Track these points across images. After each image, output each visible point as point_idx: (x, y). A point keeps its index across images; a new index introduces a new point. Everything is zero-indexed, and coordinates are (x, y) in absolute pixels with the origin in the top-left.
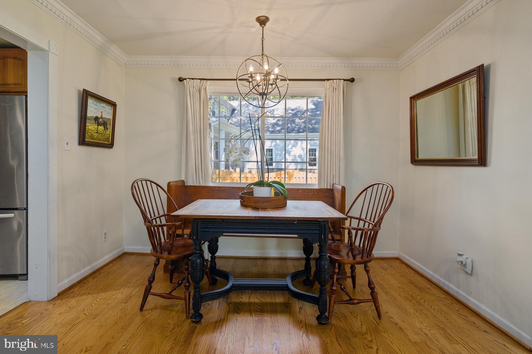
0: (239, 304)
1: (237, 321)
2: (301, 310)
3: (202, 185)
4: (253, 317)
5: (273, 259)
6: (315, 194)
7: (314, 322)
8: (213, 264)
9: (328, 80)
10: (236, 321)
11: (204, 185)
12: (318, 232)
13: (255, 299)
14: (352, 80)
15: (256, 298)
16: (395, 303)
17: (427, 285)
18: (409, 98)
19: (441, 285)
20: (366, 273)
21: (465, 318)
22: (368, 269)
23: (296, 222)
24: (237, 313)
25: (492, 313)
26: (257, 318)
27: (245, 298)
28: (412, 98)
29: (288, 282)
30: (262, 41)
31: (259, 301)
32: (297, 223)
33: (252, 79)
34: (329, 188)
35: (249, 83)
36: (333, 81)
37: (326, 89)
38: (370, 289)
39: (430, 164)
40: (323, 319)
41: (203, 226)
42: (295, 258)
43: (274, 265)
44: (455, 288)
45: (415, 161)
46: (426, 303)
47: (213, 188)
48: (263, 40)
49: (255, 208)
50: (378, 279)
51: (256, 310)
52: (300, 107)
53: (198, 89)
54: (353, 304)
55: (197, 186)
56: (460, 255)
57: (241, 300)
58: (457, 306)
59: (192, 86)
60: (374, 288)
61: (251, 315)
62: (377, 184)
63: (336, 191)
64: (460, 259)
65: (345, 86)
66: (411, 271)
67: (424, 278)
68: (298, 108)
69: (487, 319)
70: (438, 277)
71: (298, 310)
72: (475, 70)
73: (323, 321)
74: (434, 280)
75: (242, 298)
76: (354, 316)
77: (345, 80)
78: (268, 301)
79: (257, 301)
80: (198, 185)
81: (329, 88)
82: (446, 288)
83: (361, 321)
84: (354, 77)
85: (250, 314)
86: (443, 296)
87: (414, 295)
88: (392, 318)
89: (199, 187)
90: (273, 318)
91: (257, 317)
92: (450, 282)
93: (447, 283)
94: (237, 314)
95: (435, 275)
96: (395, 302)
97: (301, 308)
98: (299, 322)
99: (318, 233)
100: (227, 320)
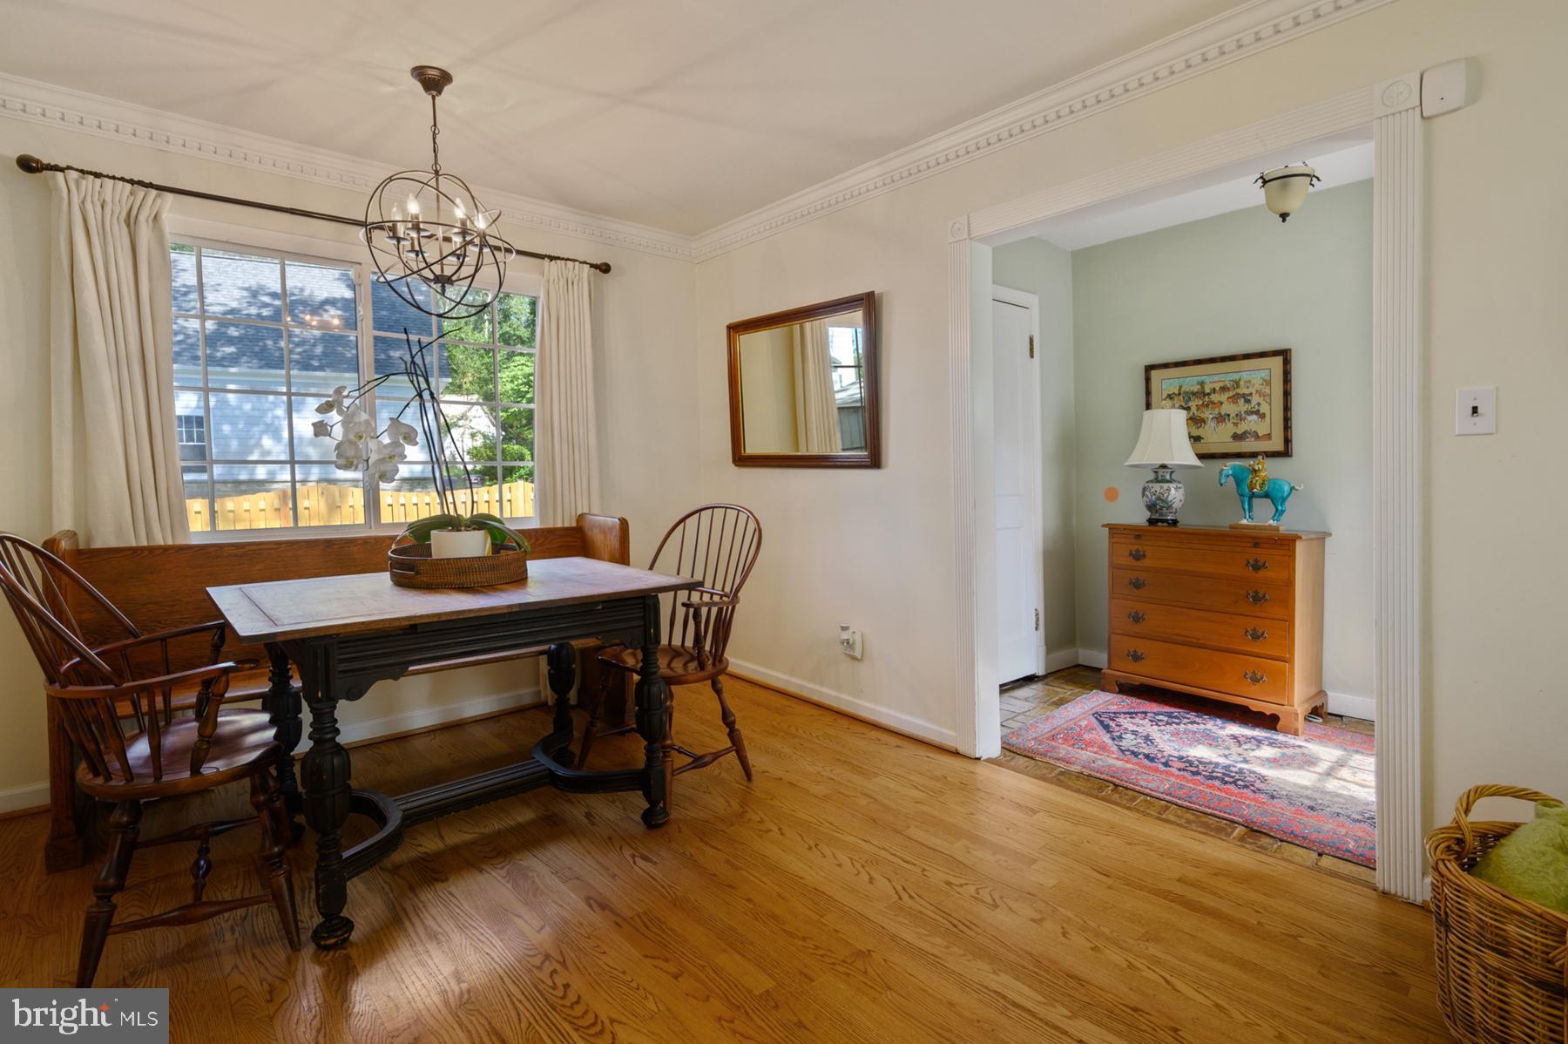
0: (425, 860)
1: (455, 897)
2: (590, 818)
3: (162, 543)
4: (490, 873)
5: (424, 733)
6: (541, 541)
7: (638, 828)
8: (289, 782)
9: (552, 258)
10: (452, 899)
11: (170, 542)
12: (641, 623)
13: (458, 835)
14: (605, 268)
15: (460, 831)
16: (755, 746)
17: (784, 702)
18: (725, 328)
19: (805, 694)
20: (716, 695)
21: (863, 736)
22: (720, 685)
23: (600, 607)
24: (437, 880)
25: (897, 714)
26: (503, 872)
27: (429, 843)
28: (733, 328)
29: (545, 762)
30: (432, 133)
31: (475, 835)
32: (603, 609)
33: (419, 233)
34: (567, 525)
35: (396, 243)
36: (566, 264)
37: (548, 281)
38: (727, 727)
39: (773, 463)
40: (661, 814)
41: (341, 657)
42: (485, 717)
43: (442, 747)
44: (834, 693)
45: (742, 459)
46: (801, 731)
47: (212, 549)
48: (437, 132)
49: (459, 588)
50: (698, 713)
51: (485, 857)
52: (302, 290)
53: (124, 215)
54: (705, 765)
55: (142, 549)
56: (844, 629)
57: (422, 851)
58: (844, 723)
59: (96, 198)
60: (734, 722)
61: (481, 872)
62: (710, 508)
63: (596, 531)
64: (845, 636)
65: (592, 279)
66: (743, 683)
67: (771, 692)
68: (296, 292)
69: (892, 729)
70: (798, 681)
71: (585, 820)
72: (863, 299)
73: (659, 820)
74: (792, 689)
75: (421, 845)
76: (704, 792)
77: (592, 266)
78: (497, 827)
79: (467, 837)
80: (145, 543)
81: (556, 278)
82: (816, 698)
83: (722, 796)
84: (609, 263)
85: (477, 871)
86: (816, 712)
87: (775, 723)
88: (767, 772)
89: (151, 550)
90: (540, 856)
91: (502, 869)
92: (821, 684)
93: (817, 687)
94: (440, 884)
95: (793, 679)
96: (753, 744)
97: (588, 815)
98: (607, 841)
99: (640, 626)
100: (424, 906)
